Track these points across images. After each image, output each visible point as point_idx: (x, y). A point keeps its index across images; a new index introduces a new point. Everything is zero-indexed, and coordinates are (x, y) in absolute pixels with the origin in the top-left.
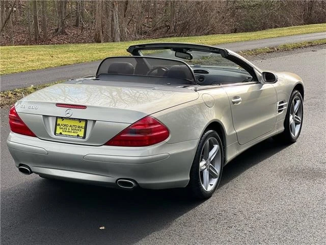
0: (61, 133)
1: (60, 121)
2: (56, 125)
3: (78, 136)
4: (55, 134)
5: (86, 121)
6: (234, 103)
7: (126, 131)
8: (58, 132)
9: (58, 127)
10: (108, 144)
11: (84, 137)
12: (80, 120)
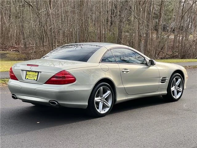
0: (28, 78)
1: (28, 73)
2: (26, 74)
3: (34, 79)
4: (25, 78)
5: (38, 72)
6: (123, 72)
7: (53, 77)
8: (27, 78)
9: (27, 75)
10: (46, 83)
11: (37, 80)
12: (36, 72)
